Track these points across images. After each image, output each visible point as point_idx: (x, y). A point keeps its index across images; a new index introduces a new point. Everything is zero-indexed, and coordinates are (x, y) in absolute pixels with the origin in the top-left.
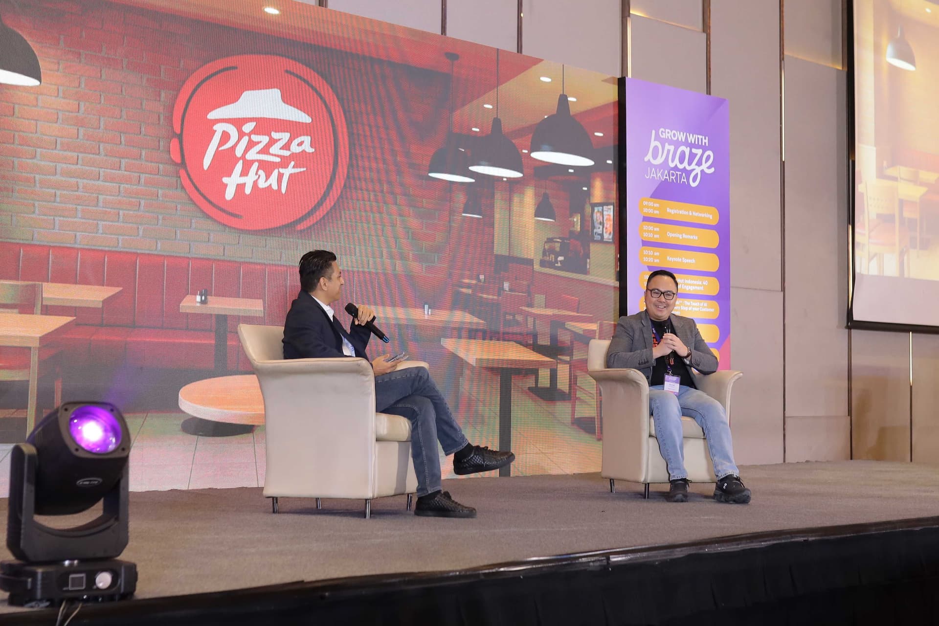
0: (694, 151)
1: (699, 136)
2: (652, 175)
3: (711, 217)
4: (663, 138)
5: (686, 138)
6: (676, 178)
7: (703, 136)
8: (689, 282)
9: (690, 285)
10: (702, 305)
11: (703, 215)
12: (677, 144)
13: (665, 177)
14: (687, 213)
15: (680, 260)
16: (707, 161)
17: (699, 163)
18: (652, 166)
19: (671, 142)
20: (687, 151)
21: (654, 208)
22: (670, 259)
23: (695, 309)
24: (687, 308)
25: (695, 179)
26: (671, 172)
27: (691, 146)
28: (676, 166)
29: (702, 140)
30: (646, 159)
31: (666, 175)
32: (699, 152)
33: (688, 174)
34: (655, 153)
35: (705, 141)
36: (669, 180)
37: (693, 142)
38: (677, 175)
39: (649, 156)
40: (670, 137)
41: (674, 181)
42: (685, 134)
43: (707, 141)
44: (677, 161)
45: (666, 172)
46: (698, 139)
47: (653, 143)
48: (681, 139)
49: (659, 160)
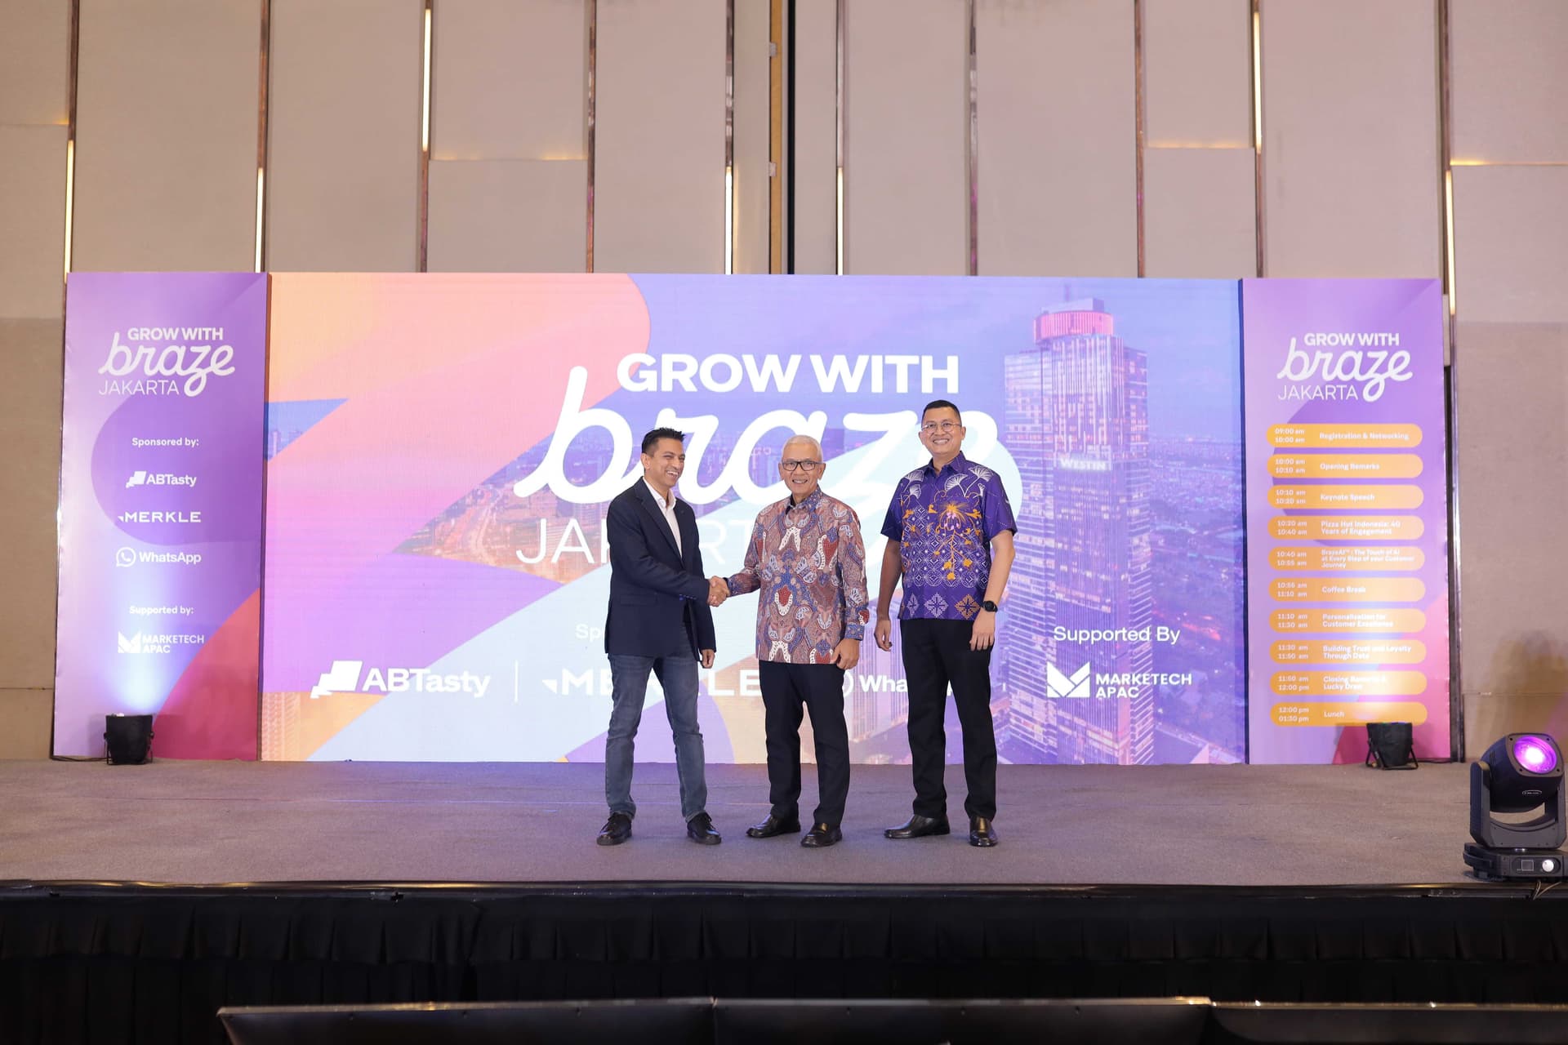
0: (1371, 355)
1: (1380, 335)
2: (1291, 395)
3: (1406, 437)
4: (1313, 346)
5: (1356, 339)
6: (1338, 394)
7: (1388, 332)
8: (1364, 524)
9: (1366, 528)
10: (1388, 553)
11: (1389, 436)
12: (1338, 350)
13: (1315, 395)
14: (1358, 436)
15: (1346, 497)
16: (1397, 365)
17: (1383, 369)
18: (1291, 383)
19: (1324, 349)
20: (1358, 357)
21: (1294, 436)
22: (1327, 498)
23: (1376, 559)
24: (1359, 559)
25: (1373, 391)
26: (1327, 387)
27: (1366, 349)
28: (1337, 378)
29: (1387, 339)
30: (1280, 376)
31: (1318, 392)
32: (1382, 355)
33: (1360, 386)
34: (1297, 366)
35: (1394, 339)
36: (1323, 398)
37: (1369, 343)
38: (1338, 390)
39: (1286, 372)
40: (1324, 344)
41: (1334, 398)
42: (1353, 335)
43: (1397, 339)
44: (1338, 372)
45: (1318, 388)
46: (1380, 339)
47: (1293, 354)
48: (1347, 343)
49: (1305, 374)
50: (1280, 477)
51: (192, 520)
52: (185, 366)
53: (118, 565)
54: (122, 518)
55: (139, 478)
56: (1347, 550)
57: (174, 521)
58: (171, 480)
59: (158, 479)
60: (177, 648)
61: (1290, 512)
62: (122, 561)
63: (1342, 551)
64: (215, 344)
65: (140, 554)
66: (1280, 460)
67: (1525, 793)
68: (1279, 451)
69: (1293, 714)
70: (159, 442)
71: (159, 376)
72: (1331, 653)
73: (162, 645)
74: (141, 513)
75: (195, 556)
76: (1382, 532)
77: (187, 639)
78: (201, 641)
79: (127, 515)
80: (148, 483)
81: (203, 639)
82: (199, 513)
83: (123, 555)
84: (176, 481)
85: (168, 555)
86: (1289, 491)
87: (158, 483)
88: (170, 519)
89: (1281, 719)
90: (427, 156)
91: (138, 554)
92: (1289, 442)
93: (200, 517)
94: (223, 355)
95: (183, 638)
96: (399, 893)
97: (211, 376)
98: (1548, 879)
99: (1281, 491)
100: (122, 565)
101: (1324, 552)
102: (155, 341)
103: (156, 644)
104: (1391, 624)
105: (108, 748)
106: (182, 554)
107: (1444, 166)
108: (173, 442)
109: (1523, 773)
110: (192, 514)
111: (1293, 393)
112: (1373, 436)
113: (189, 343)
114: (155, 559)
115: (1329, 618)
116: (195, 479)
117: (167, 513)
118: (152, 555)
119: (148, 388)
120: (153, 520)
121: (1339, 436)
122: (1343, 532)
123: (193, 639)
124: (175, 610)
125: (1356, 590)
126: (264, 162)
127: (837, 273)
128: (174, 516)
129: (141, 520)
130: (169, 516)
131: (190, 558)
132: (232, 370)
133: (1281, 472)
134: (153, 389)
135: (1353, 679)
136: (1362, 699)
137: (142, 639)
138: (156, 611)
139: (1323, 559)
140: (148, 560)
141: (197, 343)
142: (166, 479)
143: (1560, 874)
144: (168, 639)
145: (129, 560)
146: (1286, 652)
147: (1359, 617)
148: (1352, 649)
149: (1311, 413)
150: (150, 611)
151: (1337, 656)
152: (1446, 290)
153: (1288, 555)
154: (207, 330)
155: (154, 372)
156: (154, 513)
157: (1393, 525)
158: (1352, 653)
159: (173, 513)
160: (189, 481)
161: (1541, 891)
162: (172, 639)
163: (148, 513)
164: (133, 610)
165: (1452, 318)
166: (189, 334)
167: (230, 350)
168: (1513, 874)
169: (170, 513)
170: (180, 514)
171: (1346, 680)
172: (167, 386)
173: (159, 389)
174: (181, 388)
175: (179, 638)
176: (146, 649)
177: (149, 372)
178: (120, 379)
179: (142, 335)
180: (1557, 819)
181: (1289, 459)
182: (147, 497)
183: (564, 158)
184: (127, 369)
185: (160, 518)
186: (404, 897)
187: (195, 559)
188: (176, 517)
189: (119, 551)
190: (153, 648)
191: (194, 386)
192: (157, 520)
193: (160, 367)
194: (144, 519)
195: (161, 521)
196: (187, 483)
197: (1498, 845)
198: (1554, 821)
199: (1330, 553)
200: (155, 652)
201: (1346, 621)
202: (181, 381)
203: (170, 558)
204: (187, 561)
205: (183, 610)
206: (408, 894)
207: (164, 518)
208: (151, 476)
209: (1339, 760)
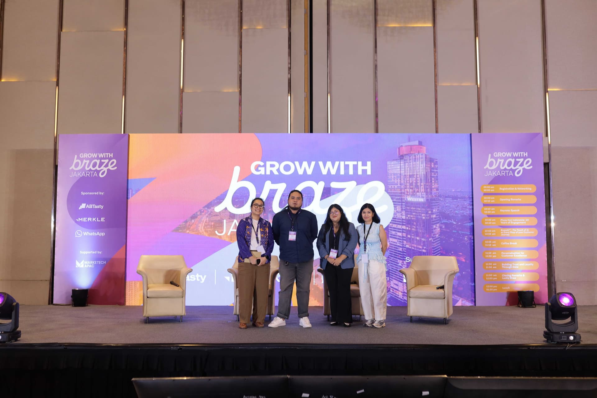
0: (517, 160)
1: (521, 153)
2: (489, 174)
3: (531, 189)
4: (496, 157)
5: (512, 154)
7: (523, 152)
8: (516, 220)
9: (516, 221)
10: (524, 230)
11: (524, 189)
12: (506, 158)
13: (498, 174)
14: (513, 189)
15: (509, 211)
16: (527, 163)
17: (522, 165)
18: (489, 170)
19: (501, 158)
20: (513, 161)
21: (491, 189)
22: (502, 211)
23: (520, 232)
24: (514, 233)
25: (518, 173)
26: (502, 171)
27: (516, 158)
28: (505, 168)
29: (523, 154)
30: (485, 168)
31: (499, 173)
32: (522, 160)
33: (514, 171)
34: (491, 164)
35: (525, 154)
36: (501, 175)
37: (517, 156)
38: (506, 172)
39: (487, 166)
40: (501, 156)
41: (505, 175)
42: (511, 153)
43: (527, 154)
44: (506, 166)
45: (499, 172)
46: (521, 154)
47: (490, 160)
48: (509, 156)
49: (494, 167)
50: (485, 203)
51: (102, 221)
52: (99, 167)
53: (76, 236)
54: (77, 220)
55: (83, 206)
56: (510, 229)
57: (95, 221)
58: (94, 206)
59: (90, 206)
60: (96, 266)
61: (489, 216)
62: (77, 235)
63: (508, 230)
64: (110, 159)
65: (84, 233)
66: (486, 197)
67: (563, 313)
68: (485, 194)
69: (491, 288)
70: (90, 193)
71: (90, 170)
72: (505, 266)
73: (91, 264)
74: (84, 218)
75: (103, 233)
76: (522, 223)
77: (100, 262)
78: (105, 263)
79: (79, 219)
80: (86, 208)
81: (105, 262)
82: (104, 218)
83: (78, 233)
84: (96, 207)
85: (93, 233)
86: (489, 208)
87: (90, 208)
88: (94, 220)
89: (487, 290)
90: (182, 91)
91: (83, 233)
92: (488, 191)
93: (104, 220)
94: (113, 163)
95: (99, 262)
96: (181, 348)
97: (108, 170)
98: (571, 342)
99: (486, 208)
100: (77, 236)
101: (502, 230)
102: (89, 158)
103: (89, 264)
104: (526, 256)
105: (73, 301)
106: (98, 233)
107: (546, 91)
108: (95, 193)
109: (562, 306)
110: (102, 218)
111: (490, 174)
112: (518, 189)
113: (101, 159)
114: (89, 234)
115: (504, 253)
116: (103, 206)
117: (93, 218)
118: (88, 233)
119: (87, 174)
120: (88, 221)
121: (506, 189)
122: (508, 223)
123: (102, 262)
124: (96, 252)
125: (513, 244)
126: (125, 93)
127: (328, 133)
128: (95, 219)
129: (84, 221)
130: (94, 219)
131: (101, 234)
132: (116, 168)
133: (486, 202)
134: (88, 175)
135: (512, 275)
136: (516, 282)
137: (84, 263)
138: (89, 252)
139: (501, 233)
140: (86, 235)
141: (104, 158)
142: (93, 206)
143: (575, 341)
144: (93, 263)
145: (80, 235)
146: (489, 266)
147: (515, 253)
148: (512, 265)
149: (496, 181)
150: (87, 253)
151: (507, 267)
152: (547, 135)
153: (489, 231)
154: (107, 154)
155: (88, 169)
156: (88, 218)
157: (526, 220)
158: (512, 266)
159: (95, 218)
160: (101, 207)
161: (569, 346)
162: (94, 262)
163: (86, 218)
164: (81, 252)
165: (549, 145)
166: (101, 155)
167: (115, 161)
168: (559, 341)
169: (94, 218)
170: (98, 218)
171: (510, 276)
172: (93, 174)
173: (90, 175)
174: (98, 174)
175: (97, 262)
176: (86, 266)
177: (87, 169)
178: (77, 171)
179: (85, 156)
180: (575, 322)
181: (489, 197)
182: (86, 213)
183: (231, 91)
184: (79, 168)
185: (91, 220)
186: (183, 349)
187: (103, 234)
188: (96, 219)
189: (76, 232)
190: (88, 265)
191: (102, 174)
192: (89, 220)
193: (91, 167)
194: (85, 220)
195: (91, 221)
196: (100, 208)
197: (554, 331)
198: (573, 323)
199: (504, 230)
200: (88, 267)
201: (510, 255)
202: (98, 172)
203: (94, 234)
204: (100, 235)
205: (98, 252)
206: (184, 348)
207: (92, 220)
208: (88, 205)
209: (508, 304)
